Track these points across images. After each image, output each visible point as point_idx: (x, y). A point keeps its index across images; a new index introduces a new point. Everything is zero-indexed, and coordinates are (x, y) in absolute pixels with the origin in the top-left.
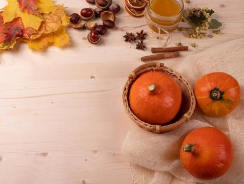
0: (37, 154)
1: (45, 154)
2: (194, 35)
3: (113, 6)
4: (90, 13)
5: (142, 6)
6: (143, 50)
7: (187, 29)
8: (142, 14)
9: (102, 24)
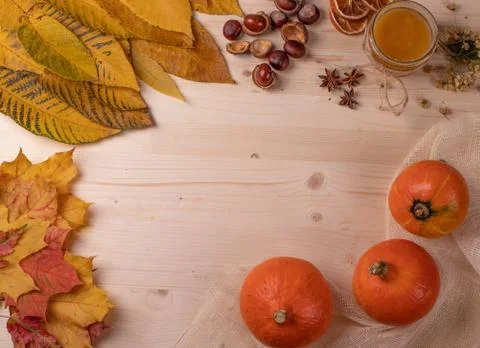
0: (151, 291)
1: (163, 292)
2: (451, 86)
3: (307, 11)
4: (260, 24)
5: (361, 13)
6: (351, 107)
7: (440, 68)
8: (361, 30)
9: (282, 49)
